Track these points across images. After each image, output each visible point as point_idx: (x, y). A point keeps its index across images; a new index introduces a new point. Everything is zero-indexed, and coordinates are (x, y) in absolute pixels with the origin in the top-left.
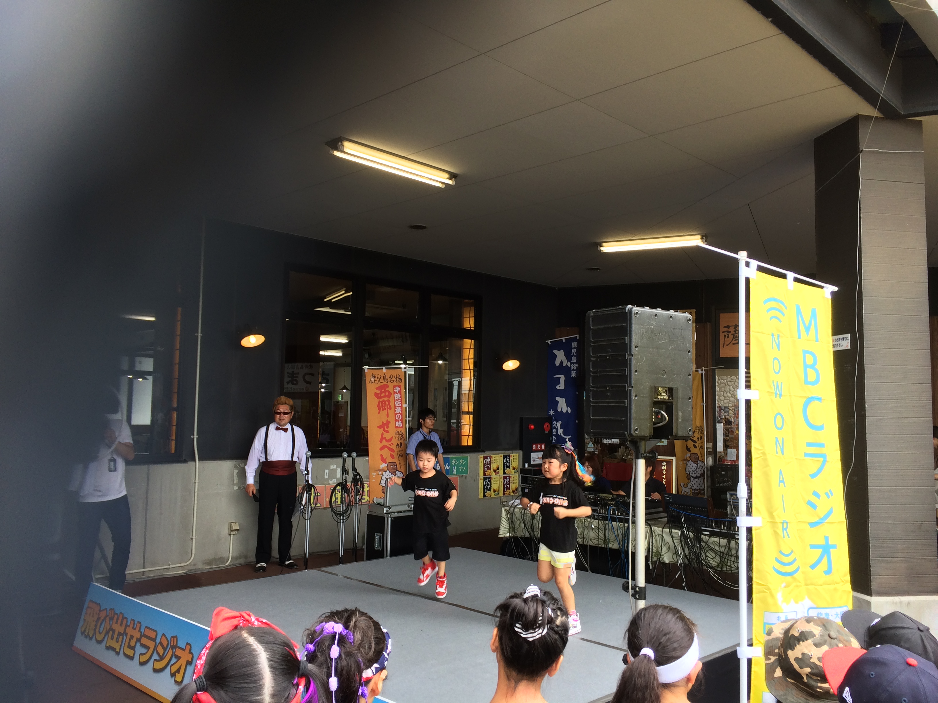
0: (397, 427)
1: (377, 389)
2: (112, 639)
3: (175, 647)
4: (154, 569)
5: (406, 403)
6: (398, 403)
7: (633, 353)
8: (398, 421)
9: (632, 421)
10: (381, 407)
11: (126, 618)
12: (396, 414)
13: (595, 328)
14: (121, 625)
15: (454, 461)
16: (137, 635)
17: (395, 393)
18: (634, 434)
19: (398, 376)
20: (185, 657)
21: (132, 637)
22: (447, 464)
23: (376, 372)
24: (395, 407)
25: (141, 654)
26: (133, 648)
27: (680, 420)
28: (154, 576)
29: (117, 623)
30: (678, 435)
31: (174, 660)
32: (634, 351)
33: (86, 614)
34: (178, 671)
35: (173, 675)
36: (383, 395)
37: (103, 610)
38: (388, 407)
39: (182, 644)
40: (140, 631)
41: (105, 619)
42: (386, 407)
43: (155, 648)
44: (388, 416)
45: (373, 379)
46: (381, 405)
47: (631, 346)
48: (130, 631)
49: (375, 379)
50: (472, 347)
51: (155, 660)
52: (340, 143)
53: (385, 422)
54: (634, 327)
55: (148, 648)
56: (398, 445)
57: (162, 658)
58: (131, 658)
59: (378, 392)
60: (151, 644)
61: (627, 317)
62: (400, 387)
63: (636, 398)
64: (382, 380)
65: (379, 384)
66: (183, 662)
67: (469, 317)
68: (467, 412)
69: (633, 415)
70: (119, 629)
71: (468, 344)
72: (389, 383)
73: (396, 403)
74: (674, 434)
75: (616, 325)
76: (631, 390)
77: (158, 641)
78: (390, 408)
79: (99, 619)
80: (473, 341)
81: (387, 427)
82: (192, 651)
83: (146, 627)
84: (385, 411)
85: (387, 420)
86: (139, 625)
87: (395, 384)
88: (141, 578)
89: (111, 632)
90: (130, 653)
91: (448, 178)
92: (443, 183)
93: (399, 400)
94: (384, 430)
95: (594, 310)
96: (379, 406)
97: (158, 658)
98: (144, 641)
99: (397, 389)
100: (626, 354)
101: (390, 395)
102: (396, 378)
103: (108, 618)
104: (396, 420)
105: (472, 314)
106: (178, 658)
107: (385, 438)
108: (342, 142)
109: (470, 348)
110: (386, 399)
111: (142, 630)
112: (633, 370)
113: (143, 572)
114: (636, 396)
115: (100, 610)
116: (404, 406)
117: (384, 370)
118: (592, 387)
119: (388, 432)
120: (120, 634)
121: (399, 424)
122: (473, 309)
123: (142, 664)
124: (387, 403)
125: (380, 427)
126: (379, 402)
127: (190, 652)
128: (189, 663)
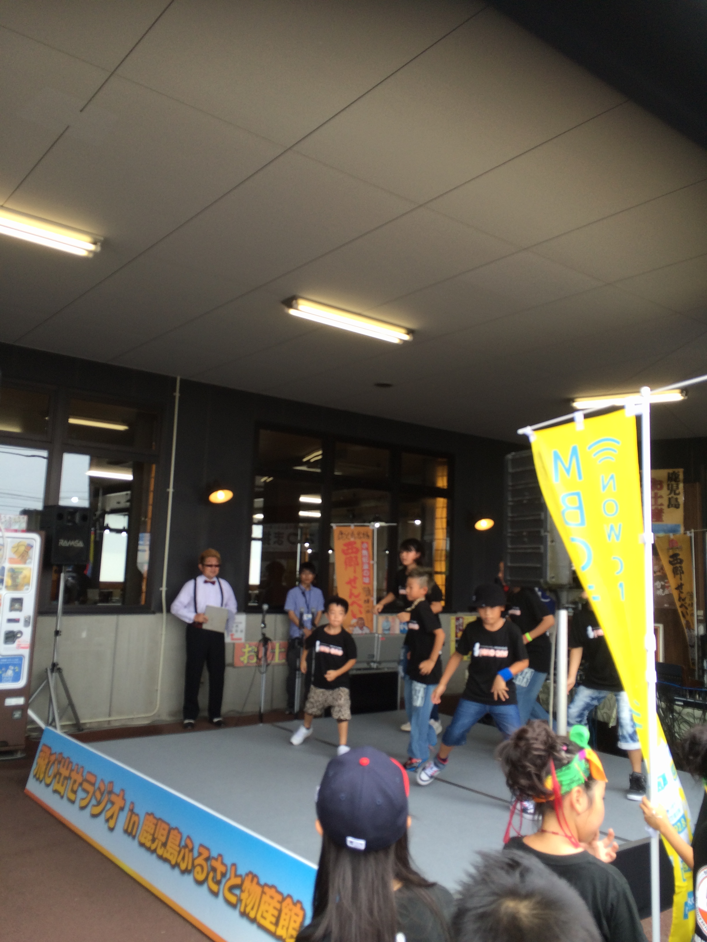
0: (364, 583)
1: (345, 545)
2: (58, 783)
3: (111, 792)
4: (119, 718)
5: (373, 560)
6: (366, 560)
8: (365, 577)
9: (548, 569)
10: (348, 563)
11: (72, 763)
12: (363, 570)
14: (67, 769)
16: (79, 779)
17: (362, 549)
18: (550, 582)
19: (365, 533)
20: (119, 803)
21: (75, 782)
23: (344, 529)
24: (362, 563)
25: (82, 799)
26: (75, 792)
29: (63, 767)
31: (109, 806)
33: (39, 757)
34: (112, 817)
35: (107, 820)
36: (350, 551)
37: (54, 754)
38: (356, 563)
39: (117, 790)
40: (83, 776)
41: (54, 763)
42: (353, 564)
43: (94, 793)
44: (355, 572)
45: (340, 536)
46: (348, 561)
48: (74, 775)
49: (343, 536)
50: (445, 505)
51: (93, 805)
52: (295, 302)
53: (352, 578)
55: (87, 792)
56: (365, 601)
57: (99, 803)
58: (73, 802)
59: (345, 548)
60: (90, 788)
62: (367, 543)
63: (553, 544)
64: (350, 537)
65: (347, 541)
67: (443, 476)
69: (549, 563)
70: (65, 772)
71: (441, 503)
72: (357, 540)
73: (363, 559)
76: (546, 535)
77: (97, 786)
78: (358, 564)
79: (49, 762)
80: (446, 500)
81: (355, 583)
82: (125, 797)
83: (88, 772)
84: (352, 568)
85: (355, 577)
86: (82, 769)
87: (363, 540)
89: (58, 777)
90: (72, 797)
91: (405, 334)
92: (401, 340)
93: (366, 556)
96: (346, 562)
97: (95, 804)
98: (86, 786)
99: (365, 545)
101: (357, 551)
102: (364, 535)
103: (56, 763)
105: (445, 473)
106: (113, 803)
108: (296, 300)
109: (443, 507)
110: (353, 555)
111: (85, 774)
113: (109, 721)
114: (552, 542)
116: (372, 562)
117: (352, 527)
119: (355, 588)
120: (65, 778)
121: (367, 580)
122: (446, 467)
123: (83, 808)
124: (354, 559)
125: (346, 583)
126: (346, 558)
127: (124, 799)
128: (122, 809)
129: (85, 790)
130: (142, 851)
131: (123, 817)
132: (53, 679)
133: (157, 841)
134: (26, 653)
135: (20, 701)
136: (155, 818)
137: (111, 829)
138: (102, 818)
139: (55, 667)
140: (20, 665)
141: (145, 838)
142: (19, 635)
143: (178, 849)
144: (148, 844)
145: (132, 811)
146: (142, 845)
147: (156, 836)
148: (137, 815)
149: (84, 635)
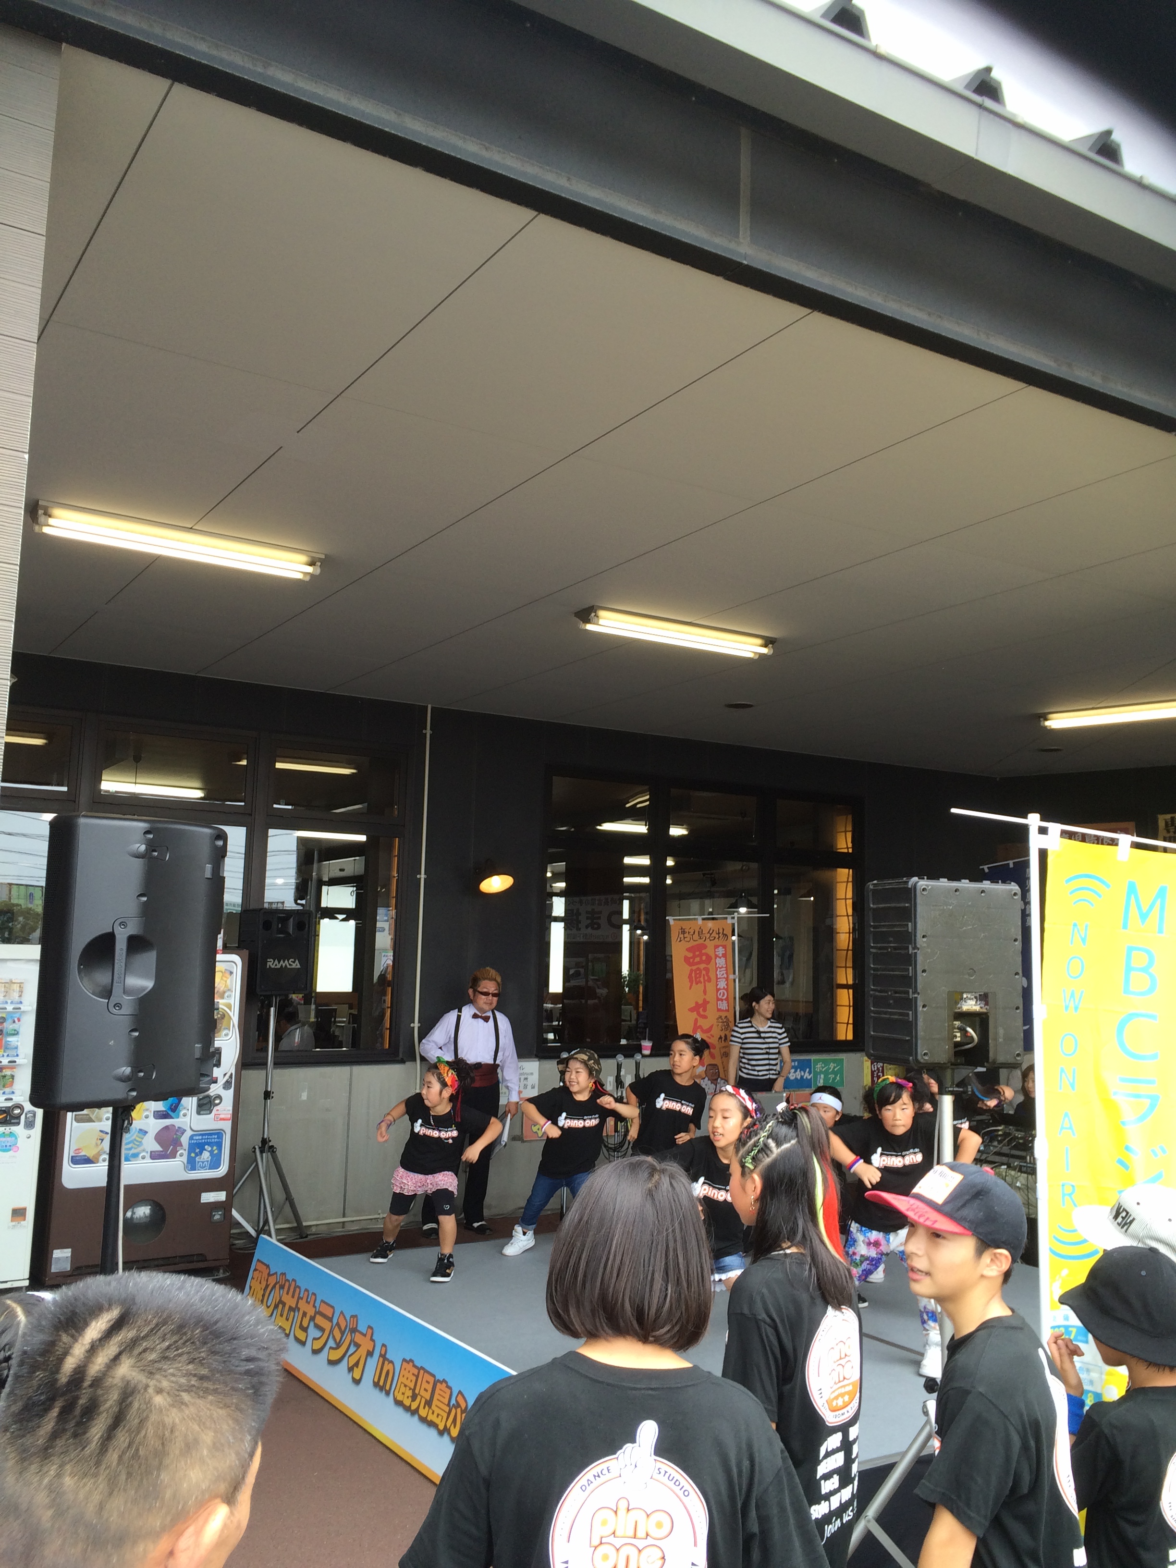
0: (719, 1010)
1: (688, 950)
2: (282, 1315)
3: (354, 1330)
4: (358, 1218)
5: (734, 973)
6: (722, 973)
7: (918, 946)
8: (722, 1000)
9: (919, 1042)
10: (694, 978)
11: (299, 1288)
12: (718, 990)
13: (875, 906)
14: (293, 1297)
15: (819, 1066)
16: (311, 1312)
17: (716, 956)
18: (922, 1061)
19: (721, 931)
20: (366, 1345)
21: (305, 1314)
22: (808, 1070)
23: (686, 925)
24: (717, 979)
25: (314, 1339)
26: (305, 1330)
27: (1001, 1040)
28: (357, 1230)
29: (287, 1293)
30: (998, 1062)
31: (352, 1349)
32: (921, 942)
33: (253, 1278)
34: (357, 1364)
35: (351, 1369)
36: (697, 959)
37: (273, 1274)
38: (706, 978)
39: (362, 1328)
40: (314, 1306)
41: (274, 1287)
42: (702, 979)
43: (331, 1331)
44: (705, 992)
45: (681, 936)
46: (693, 975)
47: (915, 936)
48: (302, 1305)
49: (685, 935)
50: (850, 879)
51: (331, 1348)
52: (593, 614)
53: (700, 1002)
54: (919, 909)
55: (322, 1330)
56: (721, 1038)
57: (338, 1346)
58: (303, 1343)
59: (690, 955)
60: (326, 1325)
61: (909, 894)
62: (724, 947)
63: (925, 1009)
64: (696, 936)
65: (692, 943)
66: (362, 1352)
67: (846, 832)
68: (844, 985)
69: (921, 1033)
70: (290, 1302)
71: (844, 875)
72: (708, 942)
73: (718, 973)
74: (990, 1060)
75: (898, 905)
76: (916, 998)
77: (335, 1321)
78: (709, 980)
79: (267, 1286)
80: (851, 870)
81: (705, 1010)
82: (374, 1338)
83: (322, 1301)
84: (701, 987)
85: (705, 1000)
86: (313, 1297)
87: (716, 942)
88: (339, 1231)
89: (281, 1306)
90: (301, 1336)
91: (762, 646)
92: (755, 653)
93: (722, 967)
94: (699, 1014)
95: (875, 882)
96: (690, 977)
97: (334, 1346)
98: (319, 1320)
99: (721, 951)
100: (910, 946)
101: (709, 959)
102: (719, 933)
103: (277, 1286)
104: (718, 999)
105: (850, 828)
106: (358, 1346)
107: (700, 1027)
108: (595, 612)
109: (848, 882)
110: (702, 966)
111: (317, 1305)
112: (919, 969)
113: (344, 1223)
114: (924, 1006)
115: (269, 1275)
116: (731, 977)
117: (700, 922)
118: (873, 990)
119: (705, 1017)
120: (291, 1309)
121: (723, 1005)
122: (850, 817)
123: (316, 1352)
124: (704, 972)
125: (691, 1010)
126: (691, 971)
127: (372, 1340)
128: (370, 1354)
129: (317, 1326)
130: (400, 1410)
131: (372, 1364)
132: (263, 1162)
133: (419, 1398)
134: (227, 1126)
135: (221, 1196)
136: (414, 1366)
137: (357, 1382)
138: (344, 1365)
139: (265, 1145)
140: (219, 1145)
141: (403, 1394)
142: (217, 1101)
143: (447, 1409)
144: (407, 1402)
145: (383, 1356)
146: (399, 1403)
147: (417, 1392)
148: (392, 1362)
149: (304, 1096)
